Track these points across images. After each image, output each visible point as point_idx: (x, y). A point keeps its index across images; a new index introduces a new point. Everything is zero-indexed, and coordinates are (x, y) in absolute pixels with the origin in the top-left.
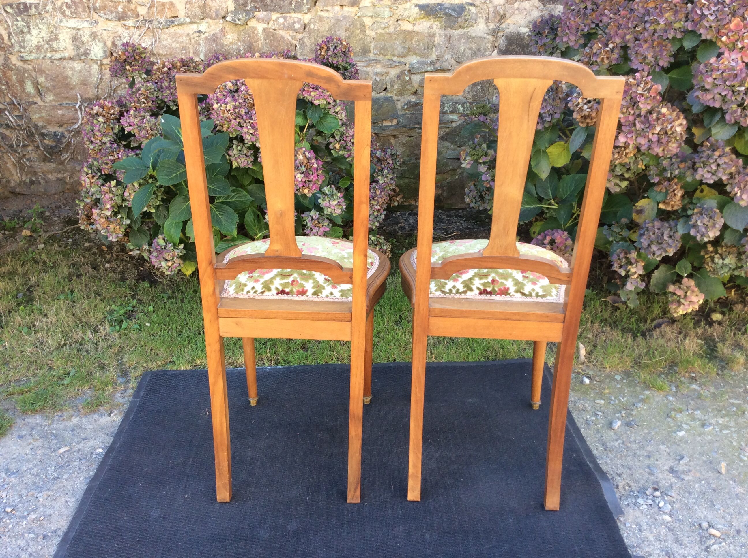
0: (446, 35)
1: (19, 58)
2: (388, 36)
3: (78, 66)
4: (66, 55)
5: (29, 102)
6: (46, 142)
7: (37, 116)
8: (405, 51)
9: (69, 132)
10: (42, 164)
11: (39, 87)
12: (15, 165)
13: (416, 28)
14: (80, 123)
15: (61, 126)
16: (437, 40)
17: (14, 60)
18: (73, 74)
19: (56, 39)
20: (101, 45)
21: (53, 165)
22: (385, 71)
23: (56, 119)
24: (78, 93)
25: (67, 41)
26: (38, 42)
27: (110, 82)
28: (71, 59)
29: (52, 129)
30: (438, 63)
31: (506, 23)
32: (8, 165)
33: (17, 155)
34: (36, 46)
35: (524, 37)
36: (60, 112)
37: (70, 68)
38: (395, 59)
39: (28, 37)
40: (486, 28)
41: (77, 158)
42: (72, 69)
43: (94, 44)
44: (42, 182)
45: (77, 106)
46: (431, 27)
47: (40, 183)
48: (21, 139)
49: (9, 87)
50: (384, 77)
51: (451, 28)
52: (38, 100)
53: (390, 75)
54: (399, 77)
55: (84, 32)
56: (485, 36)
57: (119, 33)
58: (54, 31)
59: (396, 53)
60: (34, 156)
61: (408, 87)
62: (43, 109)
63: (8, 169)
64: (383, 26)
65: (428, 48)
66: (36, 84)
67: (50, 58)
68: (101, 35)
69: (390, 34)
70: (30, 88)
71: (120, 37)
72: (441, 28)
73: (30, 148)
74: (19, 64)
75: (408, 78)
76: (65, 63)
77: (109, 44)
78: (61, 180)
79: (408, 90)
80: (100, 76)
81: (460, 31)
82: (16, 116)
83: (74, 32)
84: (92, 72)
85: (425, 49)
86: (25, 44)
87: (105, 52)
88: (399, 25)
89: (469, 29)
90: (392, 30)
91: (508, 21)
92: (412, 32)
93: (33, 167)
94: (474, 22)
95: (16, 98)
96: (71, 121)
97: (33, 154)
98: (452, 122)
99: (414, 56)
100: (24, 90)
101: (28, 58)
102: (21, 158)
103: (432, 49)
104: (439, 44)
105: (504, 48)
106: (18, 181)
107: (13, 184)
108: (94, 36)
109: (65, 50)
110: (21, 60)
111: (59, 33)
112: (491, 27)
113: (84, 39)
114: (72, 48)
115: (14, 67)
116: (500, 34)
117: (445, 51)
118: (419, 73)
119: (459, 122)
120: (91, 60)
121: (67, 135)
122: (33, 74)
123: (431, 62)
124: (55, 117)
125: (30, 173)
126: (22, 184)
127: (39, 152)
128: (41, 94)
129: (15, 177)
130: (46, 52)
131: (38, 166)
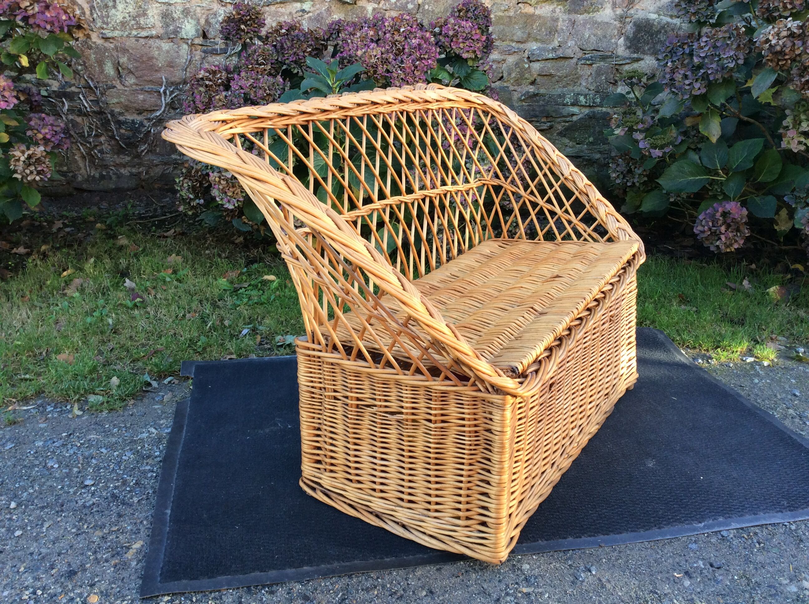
0: (570, 20)
1: (101, 36)
2: (508, 19)
3: (166, 46)
4: (154, 32)
5: (106, 85)
6: (123, 131)
7: (115, 101)
8: (525, 36)
9: (149, 120)
10: (116, 156)
11: (120, 68)
12: (83, 157)
13: (538, 12)
14: (163, 109)
15: (140, 114)
16: (560, 25)
17: (95, 38)
18: (159, 54)
19: (145, 14)
20: (193, 22)
21: (128, 159)
22: (502, 57)
23: (135, 105)
24: (163, 76)
25: (156, 17)
26: (124, 18)
27: (201, 64)
28: (158, 37)
29: (130, 117)
30: (561, 50)
31: (635, 8)
32: (76, 157)
33: (88, 145)
34: (121, 22)
35: (653, 24)
36: (141, 97)
37: (157, 47)
38: (513, 44)
39: (113, 11)
40: (612, 14)
41: (155, 150)
42: (159, 48)
43: (186, 21)
44: (114, 177)
45: (162, 91)
46: (554, 11)
47: (111, 178)
48: (94, 127)
49: (86, 67)
50: (500, 65)
51: (575, 13)
52: (117, 83)
53: (507, 62)
54: (517, 64)
55: (175, 8)
56: (612, 21)
57: (215, 10)
58: (143, 6)
59: (515, 38)
60: (106, 147)
61: (527, 75)
62: (122, 94)
63: (76, 161)
64: (503, 8)
65: (550, 33)
66: (117, 66)
67: (135, 36)
68: (195, 11)
69: (510, 17)
70: (109, 69)
71: (215, 15)
72: (565, 12)
73: (102, 139)
74: (100, 42)
75: (527, 66)
76: (151, 42)
77: (203, 21)
78: (135, 175)
79: (526, 79)
80: (189, 57)
81: (586, 16)
82: (91, 101)
83: (164, 8)
84: (181, 53)
85: (546, 35)
86: (109, 20)
87: (197, 31)
88: (520, 8)
89: (595, 14)
90: (511, 13)
91: (637, 7)
92: (533, 15)
93: (105, 160)
94: (600, 7)
95: (92, 80)
96: (153, 108)
97: (106, 145)
98: (573, 115)
99: (534, 43)
100: (102, 71)
101: (110, 35)
102: (91, 149)
103: (554, 35)
104: (563, 30)
105: (631, 36)
106: (86, 176)
107: (80, 178)
108: (186, 12)
109: (153, 27)
110: (103, 38)
111: (148, 8)
112: (618, 13)
113: (175, 16)
114: (161, 25)
115: (93, 45)
116: (628, 20)
117: (568, 38)
118: (539, 61)
119: (581, 116)
120: (181, 39)
121: (146, 123)
122: (115, 54)
123: (553, 49)
124: (135, 103)
125: (100, 166)
126: (90, 179)
127: (113, 142)
128: (121, 76)
129: (83, 171)
130: (131, 29)
131: (110, 158)
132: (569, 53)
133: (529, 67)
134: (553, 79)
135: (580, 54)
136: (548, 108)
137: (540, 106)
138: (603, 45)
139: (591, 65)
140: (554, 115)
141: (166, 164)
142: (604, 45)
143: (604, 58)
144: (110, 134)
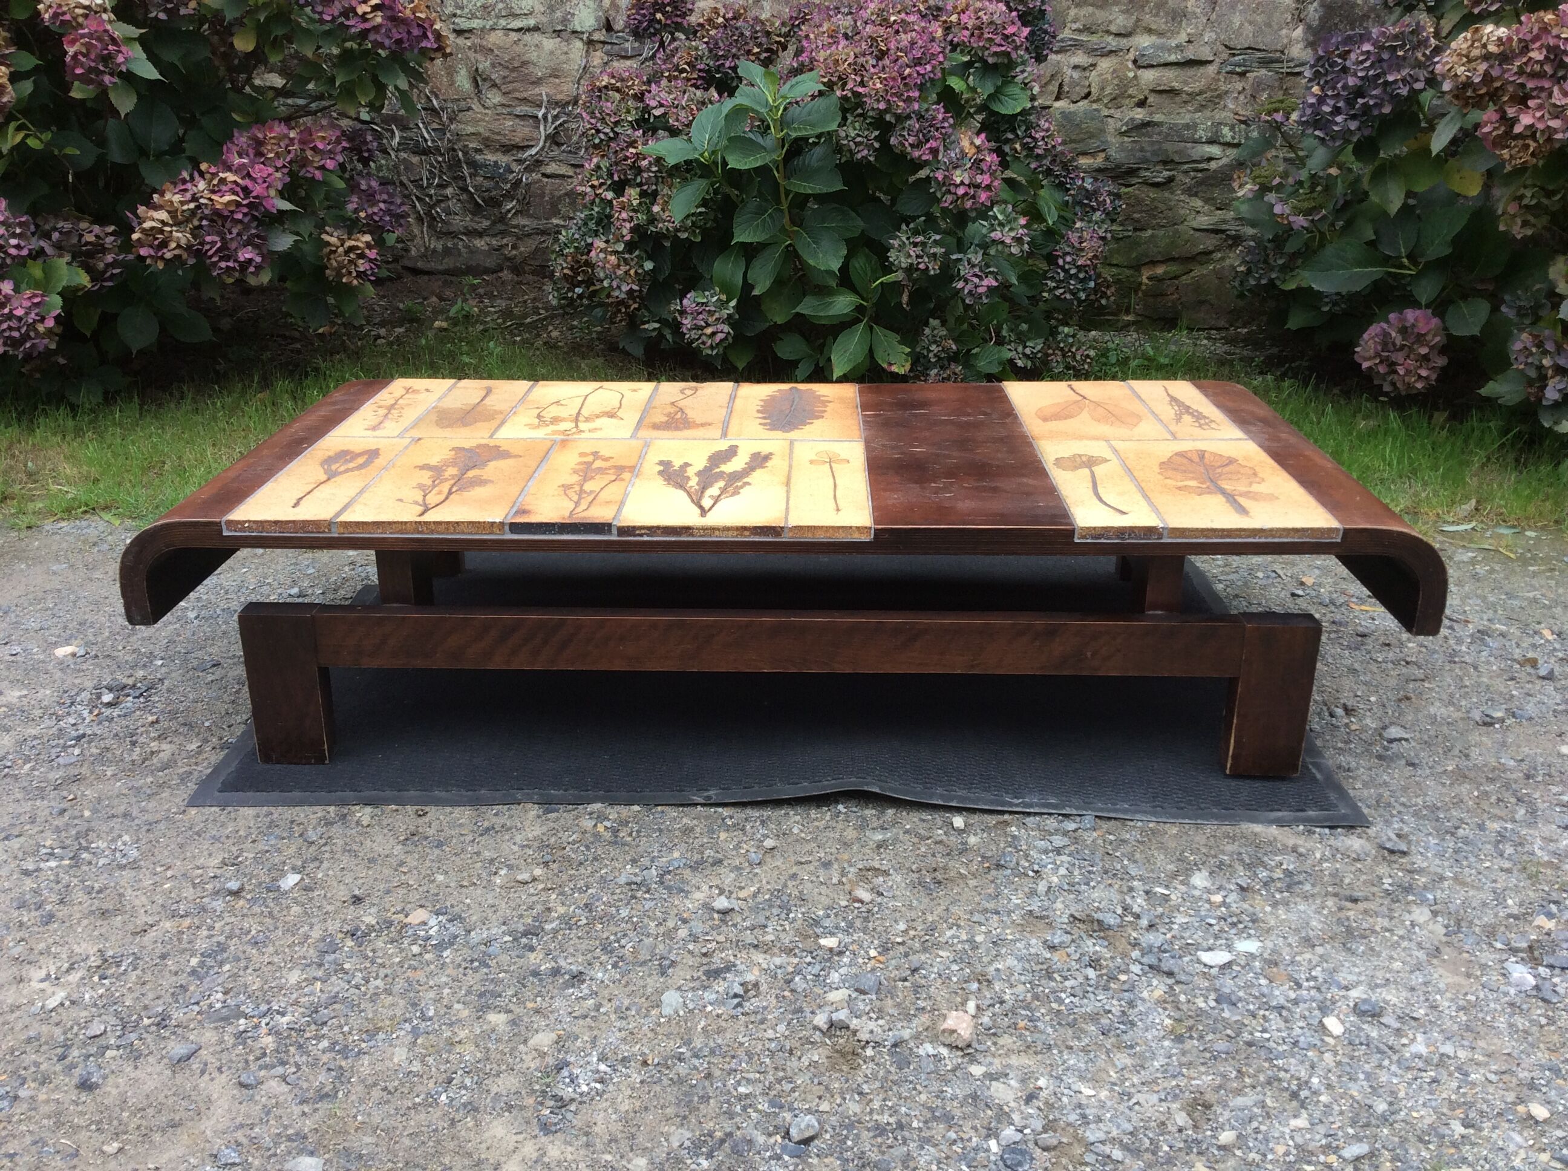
3: (549, 44)
4: (532, 22)
5: (458, 106)
6: (479, 179)
7: (470, 129)
8: (1131, 25)
9: (519, 161)
10: (468, 219)
11: (479, 79)
12: (420, 219)
14: (541, 144)
15: (508, 148)
16: (1191, 5)
18: (539, 57)
20: (592, 5)
21: (486, 223)
22: (1090, 61)
23: (500, 138)
24: (544, 91)
28: (536, 29)
29: (491, 157)
30: (1191, 48)
32: (410, 220)
33: (427, 200)
34: (483, 6)
36: (509, 125)
37: (536, 46)
38: (1110, 39)
42: (539, 47)
44: (465, 252)
45: (540, 115)
47: (460, 253)
48: (436, 172)
50: (1087, 74)
52: (474, 103)
53: (1098, 68)
54: (1115, 72)
59: (1113, 28)
60: (454, 204)
61: (1131, 91)
62: (481, 119)
63: (409, 225)
65: (1173, 19)
66: (475, 75)
67: (504, 28)
70: (463, 81)
73: (449, 191)
76: (527, 37)
77: (607, 3)
78: (497, 250)
80: (584, 61)
82: (434, 129)
84: (572, 56)
85: (1167, 22)
86: (465, 2)
87: (597, 19)
93: (451, 224)
95: (437, 97)
96: (526, 144)
97: (454, 200)
98: (1210, 159)
99: (1146, 37)
100: (452, 83)
101: (466, 26)
102: (433, 207)
103: (1180, 22)
104: (1194, 13)
105: (1316, 23)
106: (423, 249)
107: (413, 252)
109: (531, 13)
110: (455, 31)
114: (542, 10)
117: (1204, 27)
118: (1152, 66)
119: (1224, 161)
120: (574, 32)
121: (516, 168)
122: (471, 54)
123: (1177, 46)
124: (498, 134)
125: (445, 234)
126: (428, 254)
127: (464, 197)
128: (480, 92)
129: (418, 241)
130: (498, 17)
131: (460, 221)
132: (1205, 54)
133: (1135, 77)
134: (1178, 99)
135: (1225, 55)
136: (1166, 146)
137: (1153, 143)
138: (1265, 41)
139: (1243, 74)
140: (1177, 159)
141: (543, 232)
142: (1268, 39)
143: (1265, 63)
144: (461, 183)
